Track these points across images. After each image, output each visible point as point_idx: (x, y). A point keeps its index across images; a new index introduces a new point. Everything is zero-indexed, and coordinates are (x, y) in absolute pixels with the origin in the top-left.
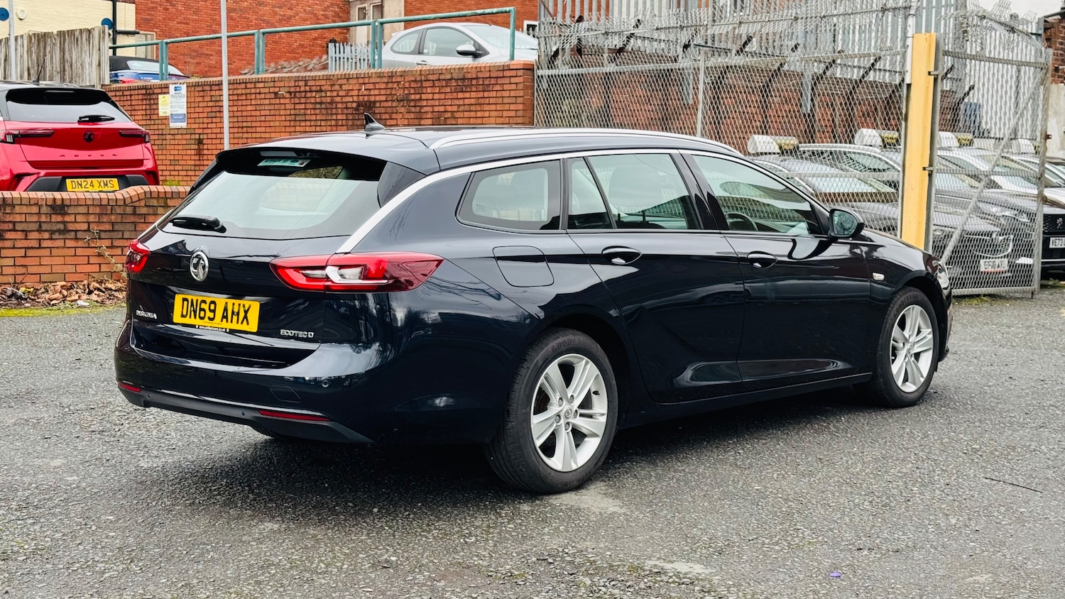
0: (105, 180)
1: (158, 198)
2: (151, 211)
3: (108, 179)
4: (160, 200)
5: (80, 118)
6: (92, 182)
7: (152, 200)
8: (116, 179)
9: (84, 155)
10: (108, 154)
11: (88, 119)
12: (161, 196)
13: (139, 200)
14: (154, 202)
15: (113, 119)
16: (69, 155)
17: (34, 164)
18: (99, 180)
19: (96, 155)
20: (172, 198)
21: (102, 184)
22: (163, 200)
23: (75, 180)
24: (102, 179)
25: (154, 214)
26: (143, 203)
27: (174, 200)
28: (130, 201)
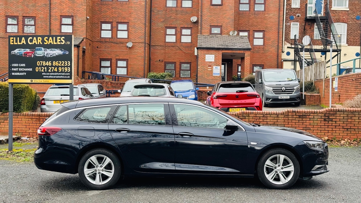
0: (241, 108)
1: (246, 114)
2: (244, 117)
3: (242, 108)
4: (247, 115)
5: (237, 91)
6: (237, 109)
7: (244, 114)
8: (245, 108)
9: (235, 102)
10: (243, 101)
11: (239, 91)
12: (247, 113)
13: (240, 114)
14: (245, 115)
15: (248, 91)
16: (231, 102)
17: (221, 104)
18: (239, 108)
19: (239, 101)
20: (251, 114)
21: (240, 110)
22: (248, 115)
23: (232, 109)
24: (240, 108)
25: (245, 119)
26: (241, 115)
27: (251, 115)
28: (237, 115)
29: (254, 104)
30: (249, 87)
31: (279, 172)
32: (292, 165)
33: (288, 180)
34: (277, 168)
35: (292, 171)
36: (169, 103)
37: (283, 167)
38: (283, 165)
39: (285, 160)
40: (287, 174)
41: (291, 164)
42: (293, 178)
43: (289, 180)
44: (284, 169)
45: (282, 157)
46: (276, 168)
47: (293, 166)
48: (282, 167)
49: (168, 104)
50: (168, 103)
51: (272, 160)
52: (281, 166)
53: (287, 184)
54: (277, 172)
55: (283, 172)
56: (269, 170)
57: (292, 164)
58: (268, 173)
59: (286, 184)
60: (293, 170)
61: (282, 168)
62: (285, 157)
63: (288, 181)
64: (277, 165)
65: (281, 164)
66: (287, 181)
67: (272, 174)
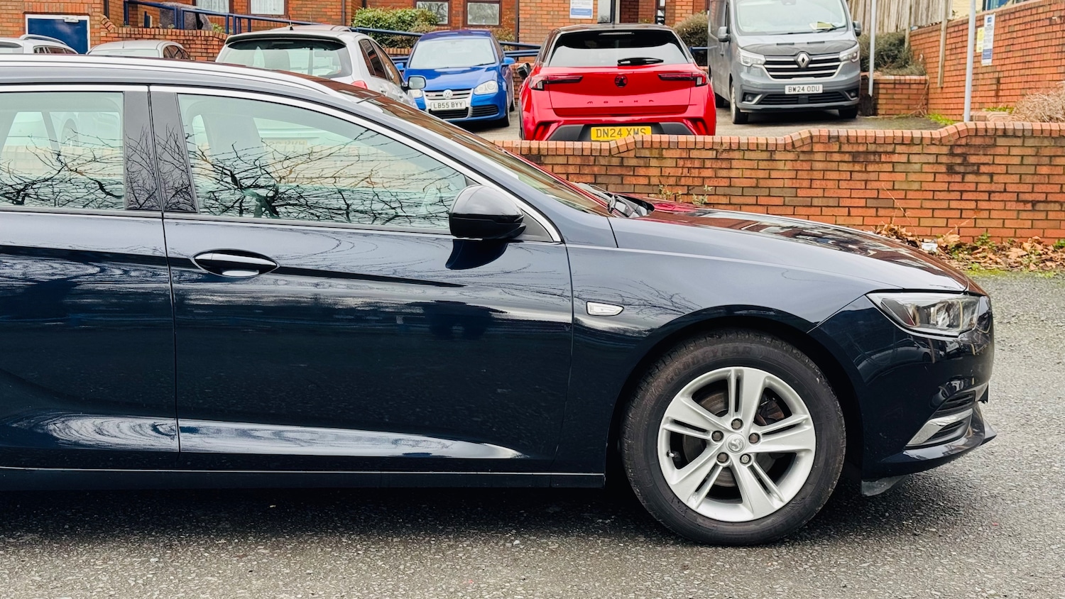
0: (636, 128)
1: (651, 148)
2: (642, 162)
3: (640, 128)
4: (654, 151)
5: (619, 61)
6: (620, 130)
7: (643, 151)
8: (650, 127)
9: (614, 101)
10: (643, 100)
11: (629, 62)
12: (654, 146)
13: (628, 150)
14: (646, 153)
15: (662, 61)
16: (598, 101)
17: (558, 112)
18: (629, 128)
19: (628, 101)
20: (669, 148)
21: (632, 132)
22: (657, 151)
23: (602, 128)
24: (633, 127)
25: (645, 167)
26: (632, 154)
27: (671, 151)
28: (617, 152)
29: (683, 108)
30: (669, 44)
31: (734, 459)
32: (807, 419)
33: (781, 500)
34: (726, 435)
35: (807, 450)
36: (153, 88)
37: (760, 430)
38: (757, 421)
39: (768, 393)
40: (778, 465)
41: (801, 414)
42: (810, 489)
43: (787, 500)
44: (762, 440)
45: (754, 381)
46: (719, 435)
47: (809, 428)
48: (752, 431)
49: (149, 92)
50: (145, 89)
51: (699, 396)
52: (749, 427)
53: (778, 519)
54: (727, 456)
55: (758, 455)
56: (685, 450)
57: (808, 416)
58: (680, 463)
59: (769, 521)
60: (812, 447)
61: (754, 438)
62: (767, 381)
63: (782, 505)
64: (726, 423)
65: (746, 415)
66: (777, 505)
67: (701, 466)
